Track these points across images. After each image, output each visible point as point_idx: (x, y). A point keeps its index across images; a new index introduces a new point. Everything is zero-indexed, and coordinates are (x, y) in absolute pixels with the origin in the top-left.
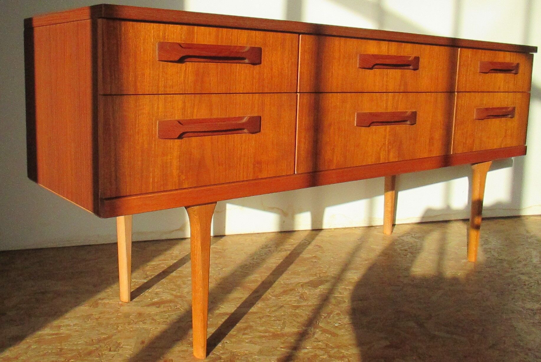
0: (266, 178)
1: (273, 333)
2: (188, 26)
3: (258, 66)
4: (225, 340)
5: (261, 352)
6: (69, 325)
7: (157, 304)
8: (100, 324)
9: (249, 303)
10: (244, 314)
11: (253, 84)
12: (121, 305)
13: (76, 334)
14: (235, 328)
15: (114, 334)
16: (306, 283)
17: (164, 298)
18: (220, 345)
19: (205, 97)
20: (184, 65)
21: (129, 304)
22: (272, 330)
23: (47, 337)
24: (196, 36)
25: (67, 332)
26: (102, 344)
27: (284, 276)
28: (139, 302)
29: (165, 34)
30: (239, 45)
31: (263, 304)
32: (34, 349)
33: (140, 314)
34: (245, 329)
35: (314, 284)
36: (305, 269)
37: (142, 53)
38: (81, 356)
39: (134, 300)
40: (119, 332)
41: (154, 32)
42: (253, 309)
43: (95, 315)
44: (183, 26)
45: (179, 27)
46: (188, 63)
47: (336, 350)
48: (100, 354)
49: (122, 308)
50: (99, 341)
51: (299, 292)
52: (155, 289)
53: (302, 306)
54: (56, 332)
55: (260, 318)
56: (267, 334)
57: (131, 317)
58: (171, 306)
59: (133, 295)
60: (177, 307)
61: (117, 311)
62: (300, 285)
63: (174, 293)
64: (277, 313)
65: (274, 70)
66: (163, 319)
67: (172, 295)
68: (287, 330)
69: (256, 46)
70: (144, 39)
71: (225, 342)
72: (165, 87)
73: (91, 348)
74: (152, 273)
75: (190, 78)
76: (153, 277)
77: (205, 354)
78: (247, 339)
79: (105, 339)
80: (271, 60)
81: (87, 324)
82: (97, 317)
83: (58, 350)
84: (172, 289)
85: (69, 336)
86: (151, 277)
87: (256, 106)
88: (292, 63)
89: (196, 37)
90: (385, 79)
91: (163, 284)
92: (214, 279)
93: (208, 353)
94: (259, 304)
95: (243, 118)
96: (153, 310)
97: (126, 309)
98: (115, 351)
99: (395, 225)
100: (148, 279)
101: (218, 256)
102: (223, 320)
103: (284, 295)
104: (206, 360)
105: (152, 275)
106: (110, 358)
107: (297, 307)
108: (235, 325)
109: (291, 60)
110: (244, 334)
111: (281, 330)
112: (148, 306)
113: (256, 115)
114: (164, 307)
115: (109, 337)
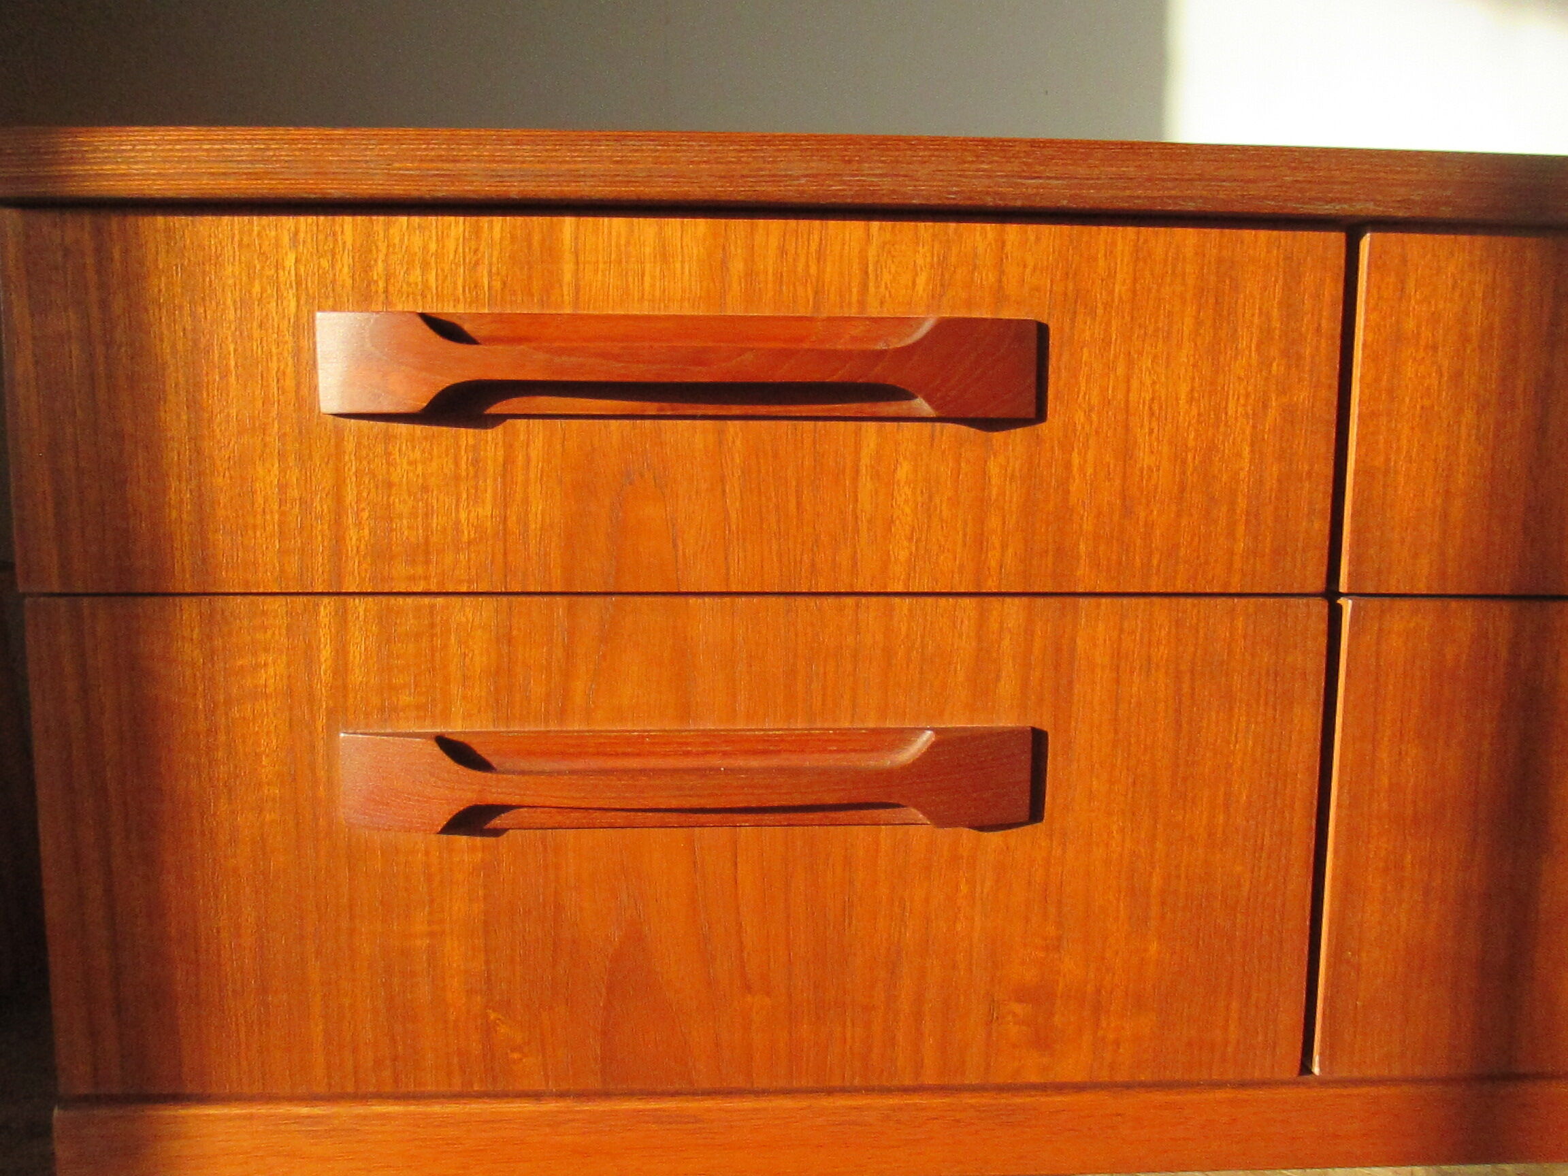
0: (1079, 1088)
2: (519, 220)
3: (1019, 433)
11: (980, 542)
19: (649, 613)
20: (492, 436)
24: (568, 269)
29: (367, 269)
30: (874, 311)
37: (233, 379)
41: (297, 261)
44: (485, 221)
45: (457, 225)
46: (521, 423)
65: (1144, 459)
69: (1006, 314)
70: (244, 304)
72: (381, 554)
75: (537, 507)
80: (1120, 396)
87: (1009, 668)
88: (1289, 412)
89: (568, 277)
95: (903, 736)
109: (1282, 392)
113: (1007, 720)
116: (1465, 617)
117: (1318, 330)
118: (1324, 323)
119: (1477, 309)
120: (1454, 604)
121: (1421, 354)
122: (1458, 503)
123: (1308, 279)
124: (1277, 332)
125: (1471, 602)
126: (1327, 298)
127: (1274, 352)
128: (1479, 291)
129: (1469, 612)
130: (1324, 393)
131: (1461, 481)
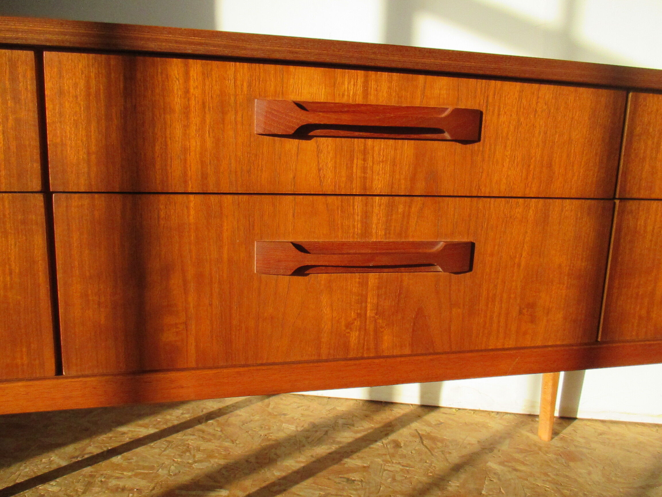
116: (100, 201)
117: (26, 89)
118: (29, 87)
119: (93, 83)
120: (96, 196)
121: (71, 99)
122: (93, 157)
123: (21, 70)
124: (9, 89)
125: (103, 195)
126: (29, 77)
127: (8, 97)
128: (93, 75)
129: (103, 199)
130: (31, 114)
131: (93, 148)
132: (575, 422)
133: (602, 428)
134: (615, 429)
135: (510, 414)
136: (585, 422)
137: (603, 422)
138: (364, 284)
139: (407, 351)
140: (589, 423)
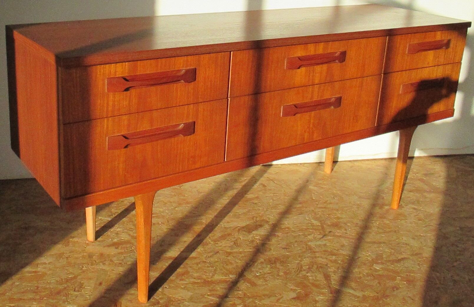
0: (198, 168)
1: (205, 280)
3: (193, 83)
4: (165, 285)
5: (191, 299)
6: (45, 264)
7: (116, 245)
8: (69, 264)
9: (191, 248)
10: (186, 258)
12: (88, 244)
13: (50, 272)
14: (176, 273)
15: (79, 275)
16: (243, 227)
17: (122, 238)
18: (160, 290)
19: (147, 114)
21: (93, 244)
22: (204, 277)
23: (27, 274)
25: (43, 270)
26: (69, 284)
27: (227, 219)
28: (102, 241)
31: (202, 249)
32: (18, 285)
33: (102, 255)
34: (183, 274)
35: (249, 229)
36: (245, 211)
38: (52, 295)
39: (98, 239)
40: (84, 272)
42: (194, 254)
43: (66, 253)
47: (251, 300)
48: (67, 293)
49: (88, 247)
50: (67, 281)
51: (235, 238)
52: (117, 228)
53: (234, 252)
54: (34, 270)
55: (197, 264)
56: (199, 281)
57: (94, 257)
58: (127, 247)
59: (98, 234)
60: (132, 248)
61: (84, 251)
62: (237, 229)
63: (131, 233)
64: (212, 259)
65: (207, 84)
66: (119, 261)
67: (130, 235)
68: (217, 277)
69: (192, 68)
71: (165, 286)
72: (113, 111)
73: (61, 287)
74: (117, 211)
75: (134, 101)
76: (116, 214)
77: (147, 299)
78: (183, 284)
79: (72, 279)
80: (204, 76)
81: (59, 263)
82: (67, 255)
83: (36, 288)
84: (130, 229)
85: (44, 274)
86: (115, 215)
87: (191, 114)
89: (139, 69)
90: (311, 74)
91: (124, 223)
92: (167, 219)
93: (149, 297)
94: (200, 249)
95: (180, 125)
96: (112, 251)
97: (90, 249)
98: (78, 291)
99: (337, 162)
100: (112, 217)
101: (173, 194)
102: (167, 264)
103: (221, 240)
104: (147, 305)
105: (116, 213)
106: (74, 298)
107: (229, 254)
108: (175, 270)
109: (223, 73)
110: (181, 280)
111: (212, 277)
112: (109, 246)
113: (191, 121)
114: (122, 248)
115: (75, 277)
132: (338, 163)
133: (350, 164)
134: (356, 164)
135: (307, 163)
136: (342, 163)
137: (350, 161)
138: (310, 116)
139: (320, 138)
140: (344, 163)
